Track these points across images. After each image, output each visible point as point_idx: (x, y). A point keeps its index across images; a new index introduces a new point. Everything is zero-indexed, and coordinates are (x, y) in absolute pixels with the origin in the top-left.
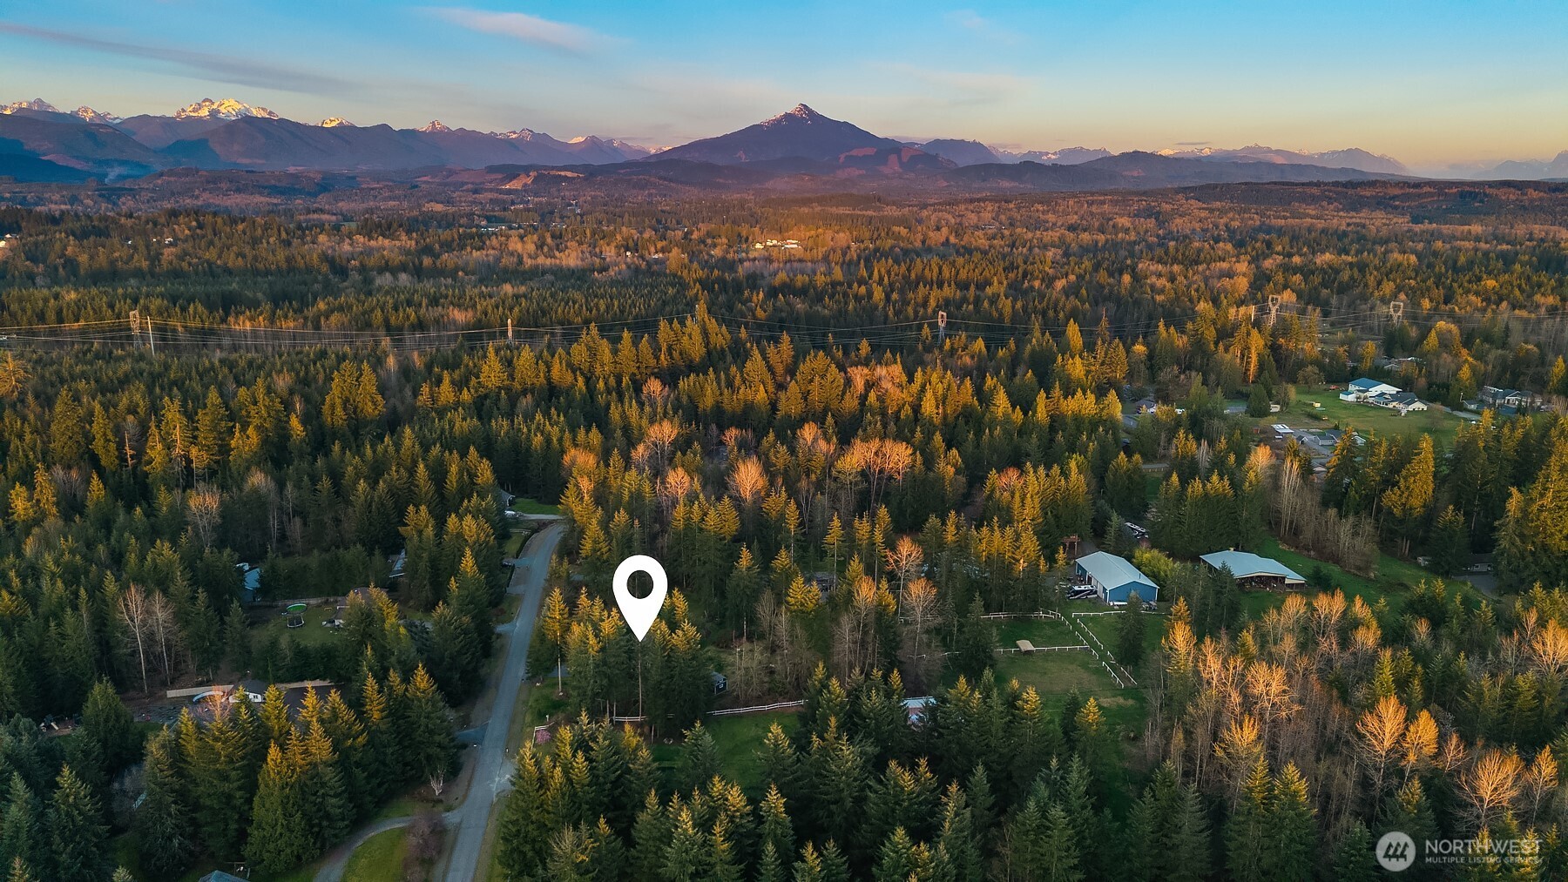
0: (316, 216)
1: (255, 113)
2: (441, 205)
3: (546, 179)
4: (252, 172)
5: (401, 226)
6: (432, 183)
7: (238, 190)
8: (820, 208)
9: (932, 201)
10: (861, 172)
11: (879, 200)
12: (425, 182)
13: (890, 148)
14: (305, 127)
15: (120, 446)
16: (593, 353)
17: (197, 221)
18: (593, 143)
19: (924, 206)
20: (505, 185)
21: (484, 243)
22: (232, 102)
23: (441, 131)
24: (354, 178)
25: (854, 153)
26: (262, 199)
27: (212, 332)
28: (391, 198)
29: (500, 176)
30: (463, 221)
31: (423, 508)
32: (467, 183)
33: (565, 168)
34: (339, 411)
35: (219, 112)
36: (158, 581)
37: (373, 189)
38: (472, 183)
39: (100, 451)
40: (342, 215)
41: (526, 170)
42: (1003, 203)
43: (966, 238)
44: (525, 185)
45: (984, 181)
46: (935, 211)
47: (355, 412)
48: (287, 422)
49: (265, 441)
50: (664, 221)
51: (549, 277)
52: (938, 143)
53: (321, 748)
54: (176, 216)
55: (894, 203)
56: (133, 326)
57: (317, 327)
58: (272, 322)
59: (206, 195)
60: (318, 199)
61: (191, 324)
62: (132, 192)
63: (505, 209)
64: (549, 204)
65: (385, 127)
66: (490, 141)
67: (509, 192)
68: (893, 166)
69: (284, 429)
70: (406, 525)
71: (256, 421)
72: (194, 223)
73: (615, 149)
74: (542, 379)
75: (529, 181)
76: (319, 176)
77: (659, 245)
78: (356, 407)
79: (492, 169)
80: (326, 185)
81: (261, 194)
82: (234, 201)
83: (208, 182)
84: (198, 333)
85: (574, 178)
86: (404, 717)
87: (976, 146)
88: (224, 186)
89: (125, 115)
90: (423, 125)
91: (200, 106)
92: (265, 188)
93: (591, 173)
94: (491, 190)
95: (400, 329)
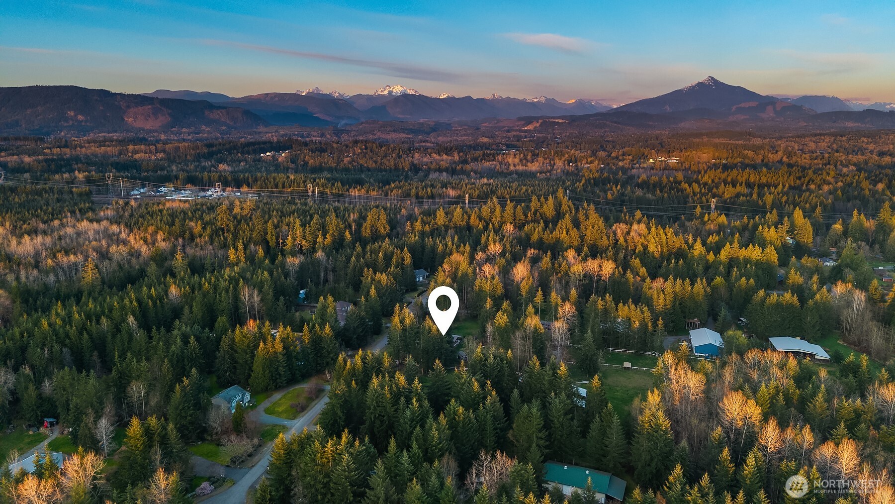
0: (424, 144)
1: (410, 92)
2: (487, 139)
3: (548, 124)
4: (403, 122)
5: (457, 149)
6: (487, 127)
7: (394, 131)
8: (707, 139)
9: (787, 135)
10: (745, 117)
11: (749, 135)
12: (485, 126)
13: (769, 102)
14: (430, 98)
15: (277, 238)
16: (492, 211)
17: (365, 146)
18: (580, 103)
19: (780, 138)
20: (525, 127)
21: (495, 158)
22: (399, 87)
23: (497, 99)
24: (450, 124)
25: (742, 105)
26: (404, 136)
27: (342, 195)
28: (465, 135)
29: (523, 122)
30: (494, 147)
31: (371, 269)
32: (505, 127)
33: (559, 118)
34: (368, 231)
35: (392, 92)
36: (260, 286)
37: (457, 130)
38: (508, 127)
39: (269, 239)
40: (437, 144)
41: (537, 119)
42: (838, 137)
43: (794, 159)
44: (536, 127)
45: (835, 122)
46: (787, 141)
47: (376, 232)
48: (344, 233)
49: (334, 241)
50: (605, 147)
51: (514, 176)
52: (806, 98)
53: (279, 347)
54: (357, 144)
55: (760, 136)
56: (309, 191)
57: (386, 195)
58: (368, 192)
59: (379, 134)
60: (430, 136)
61: (334, 191)
62: (347, 132)
63: (518, 141)
64: (544, 137)
65: (469, 98)
66: (523, 103)
67: (526, 131)
68: (770, 113)
69: (343, 236)
70: (363, 277)
71: (331, 232)
72: (364, 147)
73: (592, 106)
74: (464, 223)
75: (538, 125)
76: (433, 124)
77: (589, 160)
78: (377, 229)
79: (520, 119)
80: (435, 129)
81: (404, 133)
82: (392, 136)
83: (381, 127)
84: (336, 195)
85: (562, 123)
86: (319, 344)
87: (835, 100)
88: (388, 129)
89: (352, 95)
90: (488, 96)
91: (385, 89)
92: (406, 130)
93: (573, 120)
94: (516, 131)
95: (422, 198)
